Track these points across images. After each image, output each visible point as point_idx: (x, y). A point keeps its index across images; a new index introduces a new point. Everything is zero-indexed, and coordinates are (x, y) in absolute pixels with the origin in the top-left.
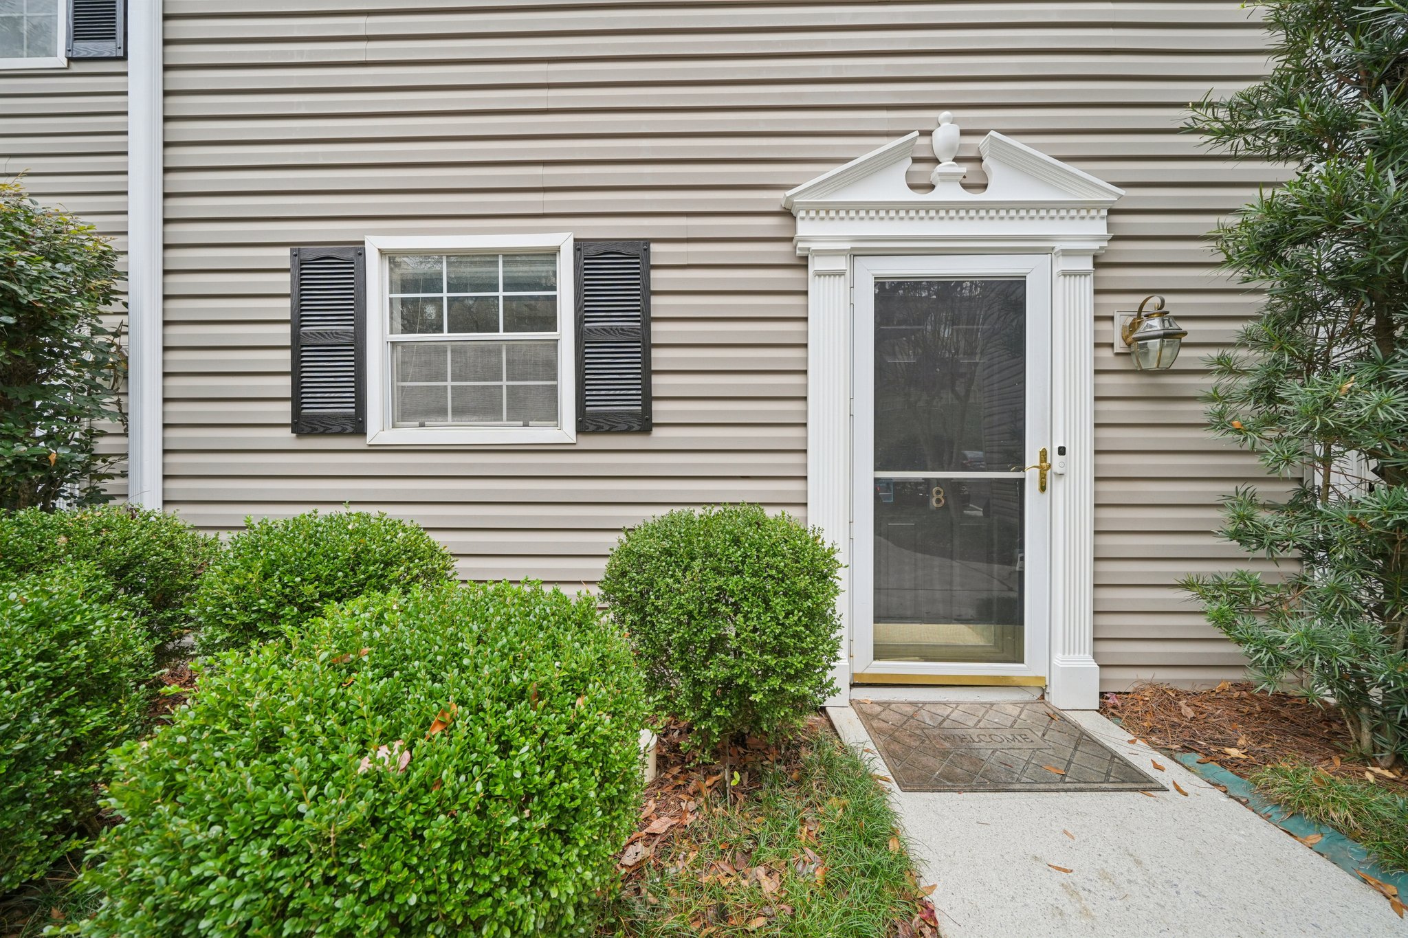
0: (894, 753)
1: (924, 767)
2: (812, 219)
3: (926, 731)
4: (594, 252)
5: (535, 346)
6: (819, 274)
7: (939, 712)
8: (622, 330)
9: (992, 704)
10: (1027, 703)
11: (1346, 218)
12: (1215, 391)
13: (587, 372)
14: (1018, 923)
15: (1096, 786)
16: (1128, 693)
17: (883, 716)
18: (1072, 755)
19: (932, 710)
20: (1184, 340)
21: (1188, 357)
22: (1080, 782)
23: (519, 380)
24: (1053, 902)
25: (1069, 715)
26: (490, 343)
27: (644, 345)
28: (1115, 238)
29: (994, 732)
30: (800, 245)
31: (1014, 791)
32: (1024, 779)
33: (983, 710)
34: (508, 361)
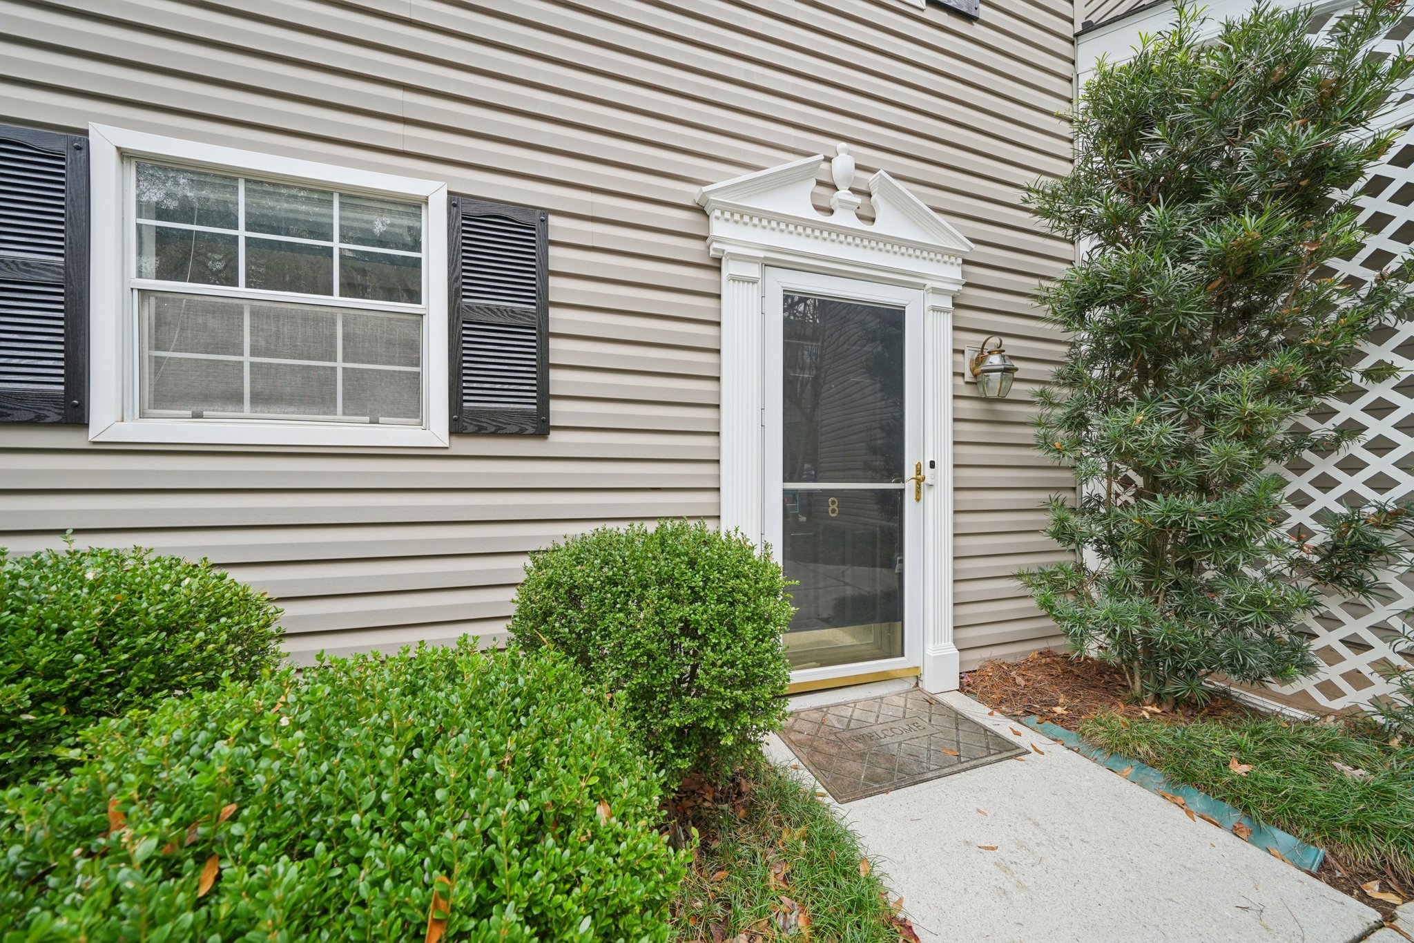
0: (820, 765)
1: (850, 773)
2: (727, 220)
3: (838, 735)
4: (476, 212)
5: (390, 319)
6: (734, 279)
7: (843, 713)
8: (513, 312)
9: (882, 698)
10: (907, 692)
11: (1142, 289)
12: (1040, 418)
13: (465, 358)
14: (978, 914)
15: (984, 760)
16: (975, 671)
17: (797, 727)
18: (958, 735)
19: (837, 713)
20: (1016, 375)
21: (1019, 390)
22: (972, 759)
23: (363, 362)
24: (995, 883)
25: (939, 697)
26: (318, 309)
27: (541, 333)
28: (967, 285)
29: (893, 725)
30: (715, 245)
31: (928, 780)
32: (932, 767)
33: (877, 705)
34: (346, 337)
